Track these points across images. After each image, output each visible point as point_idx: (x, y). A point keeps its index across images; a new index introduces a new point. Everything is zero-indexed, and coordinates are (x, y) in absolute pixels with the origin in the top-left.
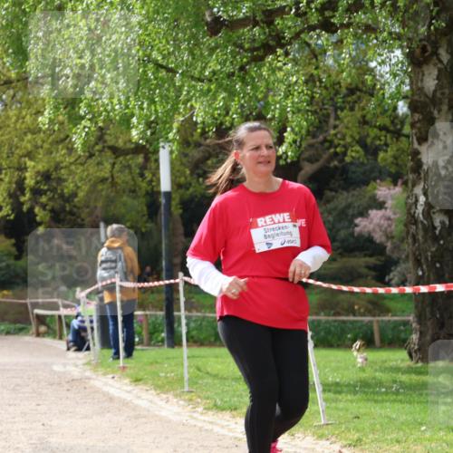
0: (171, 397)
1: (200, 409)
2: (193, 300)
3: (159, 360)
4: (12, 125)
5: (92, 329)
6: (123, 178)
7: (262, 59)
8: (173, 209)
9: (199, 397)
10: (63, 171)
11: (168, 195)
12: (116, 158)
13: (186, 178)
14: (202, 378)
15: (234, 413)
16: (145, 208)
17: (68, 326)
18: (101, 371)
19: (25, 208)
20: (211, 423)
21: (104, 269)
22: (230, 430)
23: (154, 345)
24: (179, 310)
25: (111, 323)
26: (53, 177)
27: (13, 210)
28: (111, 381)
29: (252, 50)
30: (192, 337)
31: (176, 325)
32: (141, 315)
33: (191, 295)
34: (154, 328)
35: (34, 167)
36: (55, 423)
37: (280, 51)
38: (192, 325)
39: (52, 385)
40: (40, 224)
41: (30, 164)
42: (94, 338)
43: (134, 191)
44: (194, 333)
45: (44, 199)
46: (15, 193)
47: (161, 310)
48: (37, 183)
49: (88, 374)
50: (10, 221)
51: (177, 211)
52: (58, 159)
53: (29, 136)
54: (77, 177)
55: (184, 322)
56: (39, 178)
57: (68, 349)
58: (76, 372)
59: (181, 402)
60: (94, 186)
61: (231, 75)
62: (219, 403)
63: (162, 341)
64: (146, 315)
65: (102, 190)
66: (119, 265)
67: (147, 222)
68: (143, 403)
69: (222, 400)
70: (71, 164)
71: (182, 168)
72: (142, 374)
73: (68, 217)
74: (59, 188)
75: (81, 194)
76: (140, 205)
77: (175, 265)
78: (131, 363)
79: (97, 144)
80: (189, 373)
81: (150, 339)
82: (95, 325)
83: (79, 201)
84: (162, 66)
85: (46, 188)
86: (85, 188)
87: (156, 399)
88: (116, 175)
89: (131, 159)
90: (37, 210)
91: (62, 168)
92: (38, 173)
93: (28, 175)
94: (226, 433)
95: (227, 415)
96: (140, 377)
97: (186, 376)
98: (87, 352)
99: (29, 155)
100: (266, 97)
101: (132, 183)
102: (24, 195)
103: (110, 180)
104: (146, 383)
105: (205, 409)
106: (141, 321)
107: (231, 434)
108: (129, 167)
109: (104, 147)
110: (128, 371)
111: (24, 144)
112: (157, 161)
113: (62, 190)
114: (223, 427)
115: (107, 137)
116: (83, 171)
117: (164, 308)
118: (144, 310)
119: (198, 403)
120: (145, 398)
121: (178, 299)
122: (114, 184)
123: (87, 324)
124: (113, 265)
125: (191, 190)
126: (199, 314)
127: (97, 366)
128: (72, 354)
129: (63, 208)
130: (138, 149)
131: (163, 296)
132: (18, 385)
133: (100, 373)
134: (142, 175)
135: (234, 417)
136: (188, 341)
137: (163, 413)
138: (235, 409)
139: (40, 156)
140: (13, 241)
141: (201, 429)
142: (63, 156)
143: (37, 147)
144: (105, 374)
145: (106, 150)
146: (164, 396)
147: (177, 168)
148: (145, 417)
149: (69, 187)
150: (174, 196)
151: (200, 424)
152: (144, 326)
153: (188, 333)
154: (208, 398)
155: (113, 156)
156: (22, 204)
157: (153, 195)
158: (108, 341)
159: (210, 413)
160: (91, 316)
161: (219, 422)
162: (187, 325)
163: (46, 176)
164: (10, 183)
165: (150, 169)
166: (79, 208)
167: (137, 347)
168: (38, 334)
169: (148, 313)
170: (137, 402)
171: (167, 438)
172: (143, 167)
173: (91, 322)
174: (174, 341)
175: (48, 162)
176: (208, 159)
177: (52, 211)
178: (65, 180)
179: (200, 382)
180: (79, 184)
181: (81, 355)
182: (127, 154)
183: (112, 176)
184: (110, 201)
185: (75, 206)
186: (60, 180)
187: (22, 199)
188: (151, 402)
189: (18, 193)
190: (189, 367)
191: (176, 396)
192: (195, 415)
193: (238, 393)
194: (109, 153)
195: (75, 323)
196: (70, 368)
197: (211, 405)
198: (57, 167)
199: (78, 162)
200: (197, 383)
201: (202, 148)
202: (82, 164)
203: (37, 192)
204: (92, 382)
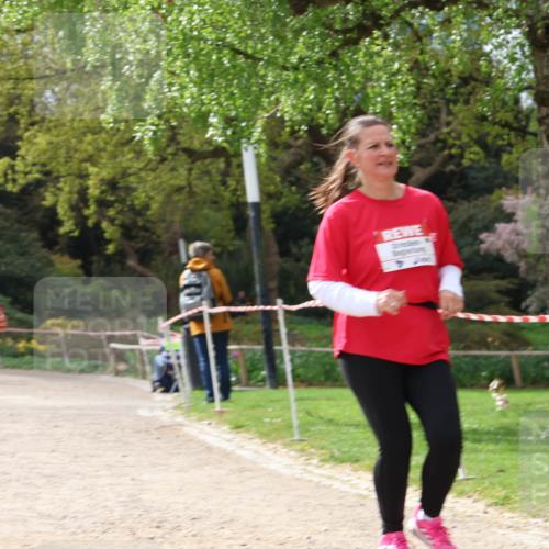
0: (279, 447)
1: (315, 461)
2: (296, 332)
3: (262, 404)
4: (68, 124)
5: (180, 366)
6: (201, 186)
7: (356, 42)
8: (264, 223)
9: (312, 447)
10: (132, 179)
11: (256, 206)
12: (193, 162)
13: (276, 186)
14: (313, 424)
15: (356, 465)
16: (231, 222)
17: (152, 362)
18: (194, 415)
19: (90, 223)
20: (330, 477)
21: (189, 295)
22: (352, 486)
23: (254, 385)
24: (280, 344)
25: (201, 359)
26: (120, 185)
27: (76, 225)
28: (207, 429)
29: (345, 31)
30: (298, 376)
31: (278, 362)
32: (236, 350)
33: (293, 326)
34: (252, 365)
35: (97, 174)
36: (145, 477)
37: (376, 33)
38: (297, 361)
39: (139, 432)
40: (109, 242)
41: (92, 170)
42: (183, 377)
43: (216, 202)
44: (300, 371)
45: (111, 212)
46: (77, 205)
47: (259, 344)
48: (102, 192)
49: (180, 419)
50: (73, 238)
51: (269, 226)
52: (124, 165)
53: (89, 138)
54: (148, 186)
55: (287, 357)
56: (104, 187)
57: (154, 390)
58: (165, 418)
59: (293, 453)
60: (169, 196)
61: (320, 62)
62: (337, 453)
63: (263, 380)
64: (242, 350)
65: (179, 200)
66: (205, 289)
67: (234, 238)
68: (246, 454)
69: (339, 450)
70: (141, 169)
71: (270, 174)
72: (243, 419)
73: (142, 233)
74: (128, 199)
75: (155, 206)
76: (224, 218)
77: (271, 290)
78: (228, 406)
79: (168, 146)
80: (298, 418)
81: (249, 379)
82: (183, 361)
83: (152, 215)
84: (239, 52)
85: (112, 198)
86: (160, 198)
87: (262, 449)
88: (194, 183)
89: (210, 163)
90: (105, 225)
91: (130, 175)
92: (102, 180)
93: (90, 183)
94: (349, 490)
95: (347, 468)
96: (240, 424)
97: (295, 422)
98: (176, 394)
99: (91, 159)
100: (364, 88)
101: (213, 192)
102: (87, 207)
103: (187, 189)
104: (248, 431)
105: (321, 461)
106: (236, 357)
107: (354, 491)
108: (208, 173)
109: (177, 150)
110: (226, 416)
111: (84, 146)
112: (240, 166)
113: (132, 201)
114: (343, 482)
115: (180, 138)
116: (155, 178)
117: (262, 341)
118: (239, 344)
119: (312, 454)
120: (248, 448)
121: (278, 331)
122: (192, 194)
123: (173, 361)
124: (198, 290)
125: (284, 200)
126: (303, 348)
127: (189, 410)
128: (159, 396)
129: (135, 223)
130: (218, 152)
131: (259, 327)
132: (99, 433)
133: (194, 418)
134: (224, 183)
135: (355, 470)
136: (294, 380)
137: (272, 466)
138: (357, 461)
139: (104, 161)
140: (79, 262)
141: (318, 485)
142: (131, 160)
143: (99, 150)
144: (200, 420)
145: (180, 153)
146: (271, 446)
147: (264, 174)
148: (249, 470)
149: (140, 197)
150: (264, 207)
151: (316, 479)
152: (241, 362)
153: (293, 371)
154: (322, 448)
155: (189, 161)
156: (86, 218)
157: (239, 207)
158: (200, 380)
159: (328, 466)
160: (177, 351)
161: (337, 476)
162: (292, 360)
163: (112, 185)
164: (71, 193)
165: (234, 175)
166: (154, 223)
167: (235, 388)
168: (118, 373)
169: (244, 347)
170: (240, 452)
171: (278, 495)
172: (225, 174)
173: (178, 358)
174: (277, 380)
175: (114, 168)
176: (300, 163)
177: (122, 226)
178: (134, 190)
179: (313, 429)
180: (152, 194)
181: (170, 397)
182: (205, 158)
183: (190, 185)
184: (189, 215)
185: (148, 221)
186: (129, 190)
187: (87, 212)
188: (256, 452)
189: (81, 205)
190: (298, 411)
191: (285, 445)
192: (310, 468)
193: (358, 442)
194: (183, 157)
195: (160, 360)
196: (159, 413)
197: (327, 457)
198: (125, 174)
199: (149, 167)
200: (308, 431)
201: (293, 150)
202: (153, 170)
203: (102, 204)
204: (185, 429)
